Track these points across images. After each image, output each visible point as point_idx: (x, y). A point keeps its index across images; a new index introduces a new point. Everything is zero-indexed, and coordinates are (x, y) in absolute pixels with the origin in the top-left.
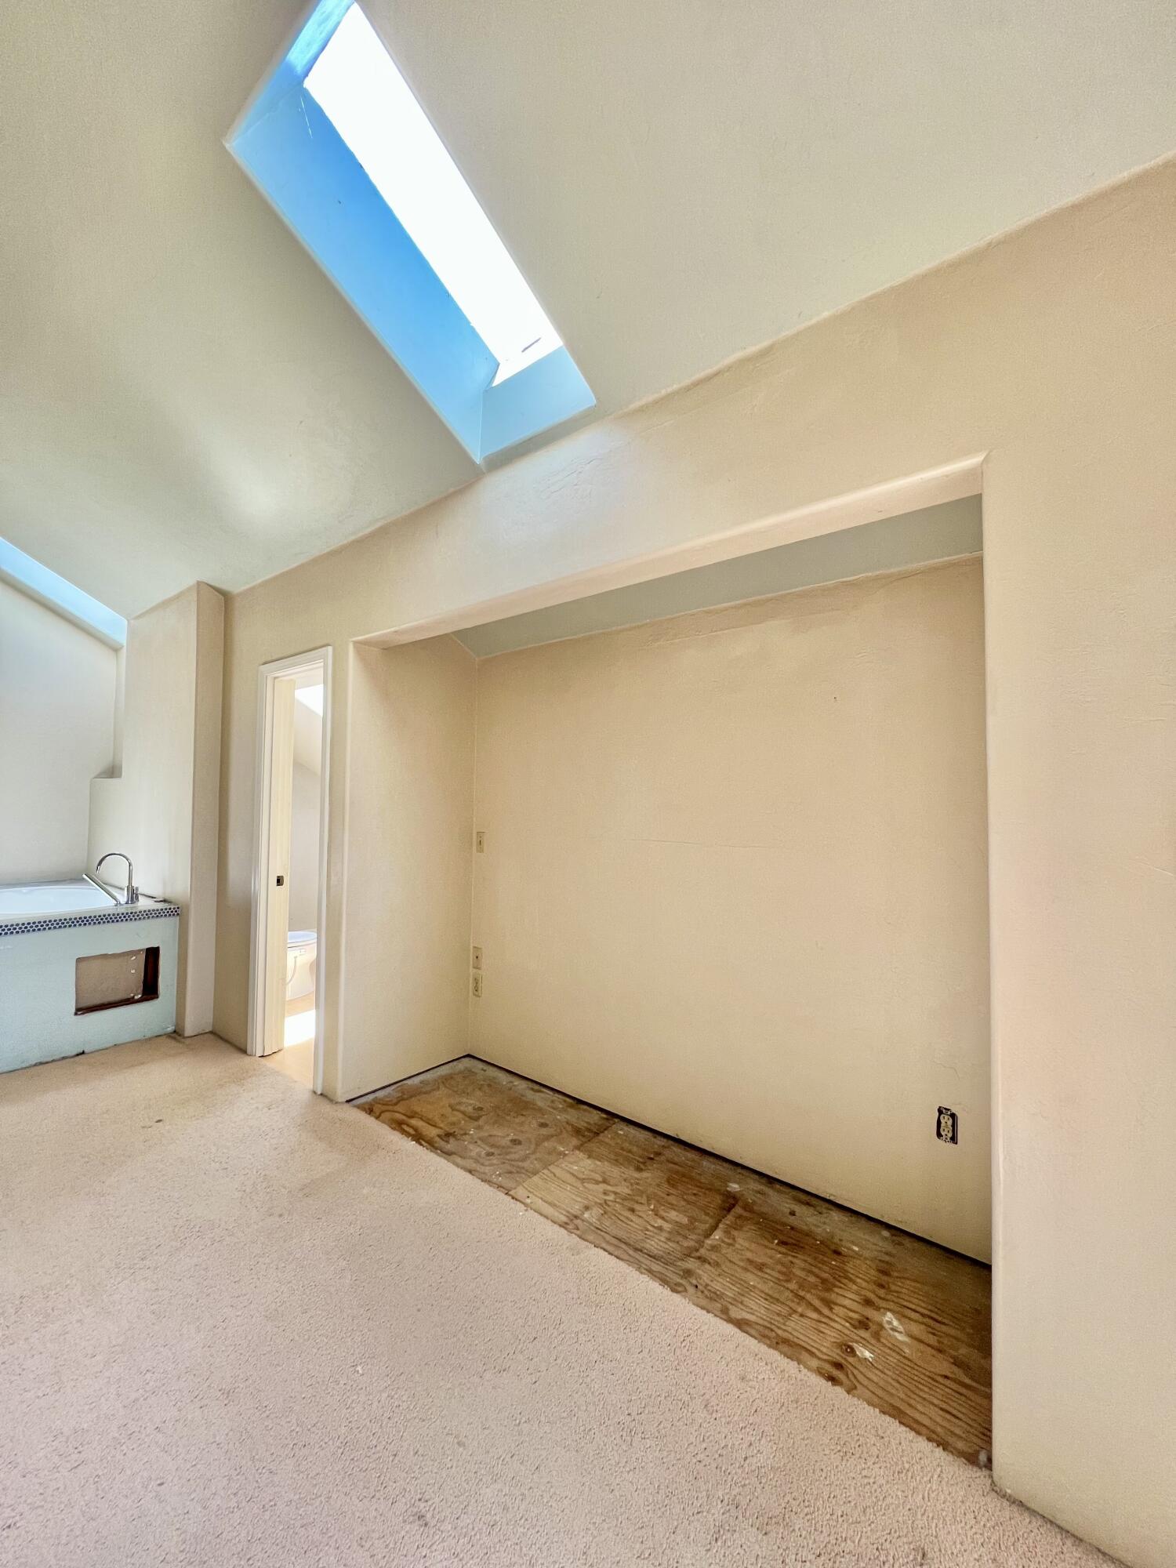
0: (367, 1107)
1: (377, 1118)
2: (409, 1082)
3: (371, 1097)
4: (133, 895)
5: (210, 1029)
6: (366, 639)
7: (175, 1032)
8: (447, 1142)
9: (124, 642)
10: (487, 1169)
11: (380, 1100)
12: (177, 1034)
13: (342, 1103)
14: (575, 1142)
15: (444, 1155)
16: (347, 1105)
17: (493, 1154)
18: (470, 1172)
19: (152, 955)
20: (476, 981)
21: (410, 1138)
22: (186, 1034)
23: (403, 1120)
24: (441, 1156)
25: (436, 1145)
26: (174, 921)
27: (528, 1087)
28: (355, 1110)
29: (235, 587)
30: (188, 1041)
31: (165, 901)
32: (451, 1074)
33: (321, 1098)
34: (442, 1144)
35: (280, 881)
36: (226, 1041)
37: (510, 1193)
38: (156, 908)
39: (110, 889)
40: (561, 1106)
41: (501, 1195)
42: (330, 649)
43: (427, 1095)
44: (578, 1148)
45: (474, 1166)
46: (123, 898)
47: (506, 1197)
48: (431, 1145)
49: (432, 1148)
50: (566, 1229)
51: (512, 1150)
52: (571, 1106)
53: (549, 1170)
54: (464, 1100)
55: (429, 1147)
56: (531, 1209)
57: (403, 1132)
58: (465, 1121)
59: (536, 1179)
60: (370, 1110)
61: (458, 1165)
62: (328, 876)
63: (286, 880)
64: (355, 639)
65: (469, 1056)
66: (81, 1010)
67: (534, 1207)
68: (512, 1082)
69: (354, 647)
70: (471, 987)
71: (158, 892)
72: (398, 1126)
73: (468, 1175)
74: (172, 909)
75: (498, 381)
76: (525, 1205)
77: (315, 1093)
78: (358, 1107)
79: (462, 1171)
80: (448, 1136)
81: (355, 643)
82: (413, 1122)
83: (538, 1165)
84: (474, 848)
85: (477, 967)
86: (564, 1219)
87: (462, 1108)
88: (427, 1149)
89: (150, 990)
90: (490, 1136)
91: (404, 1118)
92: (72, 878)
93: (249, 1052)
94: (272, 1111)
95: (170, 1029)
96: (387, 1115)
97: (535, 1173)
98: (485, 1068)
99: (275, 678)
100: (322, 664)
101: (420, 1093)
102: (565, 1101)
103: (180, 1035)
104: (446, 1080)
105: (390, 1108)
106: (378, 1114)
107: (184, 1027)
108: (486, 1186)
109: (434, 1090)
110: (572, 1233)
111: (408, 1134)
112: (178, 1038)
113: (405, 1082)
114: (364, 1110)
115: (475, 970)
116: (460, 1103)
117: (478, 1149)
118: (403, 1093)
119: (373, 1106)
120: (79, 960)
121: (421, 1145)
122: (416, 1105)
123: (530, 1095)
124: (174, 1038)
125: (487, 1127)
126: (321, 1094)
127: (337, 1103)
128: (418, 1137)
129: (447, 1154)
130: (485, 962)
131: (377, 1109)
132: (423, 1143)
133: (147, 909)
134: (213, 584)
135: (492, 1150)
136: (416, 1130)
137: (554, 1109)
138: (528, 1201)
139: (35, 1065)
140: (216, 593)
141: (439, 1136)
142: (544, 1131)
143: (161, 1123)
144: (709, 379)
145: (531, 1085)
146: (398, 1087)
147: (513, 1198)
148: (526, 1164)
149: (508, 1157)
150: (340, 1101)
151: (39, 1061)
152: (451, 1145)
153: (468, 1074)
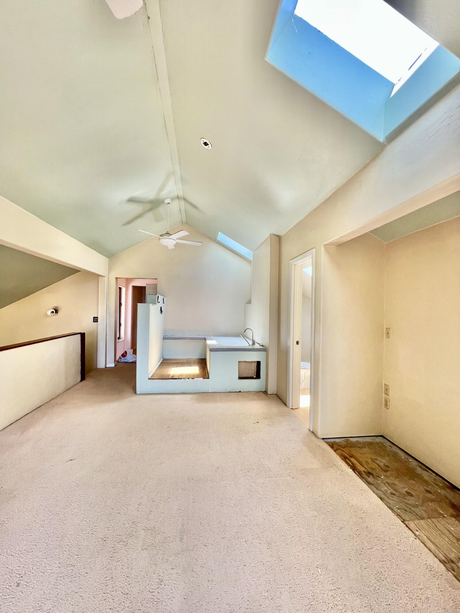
0: (331, 444)
1: (335, 451)
2: (351, 439)
3: (333, 440)
4: (254, 343)
5: (276, 393)
6: (329, 242)
7: (265, 391)
8: (369, 477)
9: (252, 259)
10: (391, 502)
11: (337, 443)
12: (265, 392)
13: (320, 438)
14: (451, 511)
15: (367, 483)
16: (322, 441)
17: (395, 495)
18: (381, 499)
19: (259, 363)
20: (386, 401)
21: (350, 467)
22: (269, 393)
23: (347, 457)
24: (365, 483)
25: (363, 476)
26: (264, 353)
27: (418, 465)
28: (325, 443)
29: (281, 233)
30: (269, 396)
31: (262, 346)
32: (372, 442)
33: (312, 433)
34: (366, 477)
35: (297, 343)
36: (280, 399)
37: (405, 522)
38: (259, 348)
39: (247, 339)
40: (441, 485)
41: (399, 521)
42: (314, 249)
43: (359, 449)
44: (452, 516)
45: (383, 496)
46: (251, 343)
47: (402, 523)
48: (360, 474)
49: (360, 477)
50: (445, 566)
51: (407, 498)
52: (449, 488)
53: (431, 520)
54: (379, 458)
55: (359, 475)
56: (419, 539)
57: (347, 462)
58: (379, 470)
59: (422, 522)
60: (332, 446)
61: (374, 492)
62: (314, 343)
63: (300, 343)
64: (324, 244)
65: (382, 436)
66: (240, 378)
67: (421, 538)
68: (408, 459)
69: (324, 246)
70: (383, 403)
71: (261, 343)
72: (345, 458)
73: (379, 500)
74: (264, 349)
76: (415, 535)
77: (310, 430)
78: (327, 443)
79: (376, 496)
80: (369, 474)
82: (352, 459)
83: (425, 515)
84: (385, 336)
85: (387, 394)
86: (443, 558)
87: (378, 462)
88: (358, 476)
89: (258, 376)
90: (394, 484)
91: (348, 456)
92: (237, 335)
93: (290, 404)
94: (293, 432)
95: (264, 390)
96: (339, 451)
97: (422, 518)
98: (391, 446)
99: (295, 265)
100: (311, 256)
101: (356, 447)
102: (444, 483)
103: (267, 393)
104: (370, 444)
105: (341, 448)
106: (335, 449)
107: (268, 390)
108: (390, 511)
109: (363, 447)
110: (449, 571)
111: (349, 465)
112: (266, 394)
113: (349, 439)
114: (330, 445)
115: (386, 396)
116: (377, 459)
117: (386, 488)
118: (348, 444)
119: (334, 445)
120: (239, 362)
121: (355, 473)
122: (354, 452)
123: (419, 470)
124: (265, 394)
125: (391, 478)
126: (312, 432)
127: (318, 438)
128: (354, 468)
129: (369, 483)
130: (391, 392)
131: (335, 446)
132: (356, 472)
133: (257, 348)
134: (275, 234)
135: (394, 492)
136: (352, 463)
137: (436, 484)
138: (417, 533)
139: (229, 392)
140: (276, 237)
141: (364, 471)
142: (429, 495)
143: (258, 423)
145: (420, 465)
146: (345, 440)
147: (407, 526)
148: (417, 510)
149: (404, 500)
150: (319, 437)
151: (230, 391)
152: (371, 479)
153: (381, 445)
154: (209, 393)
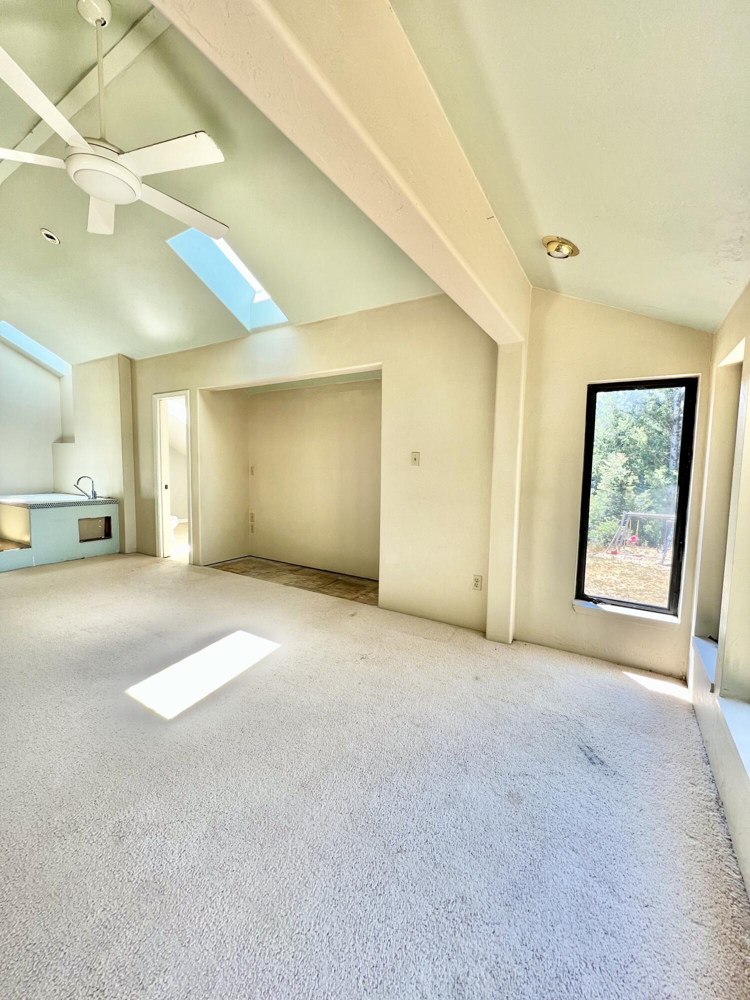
1: (216, 569)
2: (226, 562)
4: (95, 494)
5: (137, 549)
6: (204, 388)
7: (121, 550)
11: (216, 566)
16: (204, 566)
19: (108, 520)
20: (252, 526)
22: (127, 551)
25: (240, 573)
26: (116, 506)
27: (273, 562)
28: (207, 567)
29: (137, 357)
30: (126, 554)
31: (110, 497)
32: (244, 560)
33: (193, 565)
35: (166, 487)
36: (146, 553)
38: (105, 500)
42: (188, 391)
43: (234, 564)
46: (91, 495)
48: (238, 573)
54: (249, 565)
57: (227, 571)
58: (250, 569)
60: (213, 567)
62: (192, 482)
63: (169, 487)
64: (201, 388)
65: (250, 556)
66: (81, 541)
68: (267, 561)
70: (250, 529)
72: (225, 570)
74: (111, 500)
75: (255, 301)
77: (190, 563)
80: (243, 572)
81: (200, 390)
82: (230, 570)
84: (250, 474)
85: (252, 521)
87: (248, 567)
89: (108, 534)
93: (157, 555)
94: (175, 568)
95: (118, 551)
96: (220, 568)
98: (256, 559)
99: (160, 401)
100: (185, 397)
104: (241, 561)
107: (124, 548)
109: (237, 563)
112: (122, 553)
114: (211, 567)
115: (252, 523)
117: (255, 574)
120: (79, 520)
122: (231, 566)
123: (274, 564)
125: (258, 570)
126: (193, 563)
127: (200, 566)
128: (232, 572)
130: (255, 518)
132: (235, 573)
133: (101, 500)
134: (126, 355)
140: (127, 359)
144: (321, 322)
146: (222, 563)
150: (202, 565)
151: (66, 560)
153: (250, 560)
154: (33, 567)
